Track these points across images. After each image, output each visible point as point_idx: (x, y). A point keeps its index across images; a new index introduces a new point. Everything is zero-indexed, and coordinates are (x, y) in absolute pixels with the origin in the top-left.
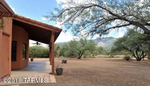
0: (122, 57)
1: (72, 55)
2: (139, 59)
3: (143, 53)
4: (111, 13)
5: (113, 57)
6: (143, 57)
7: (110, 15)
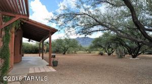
0: (97, 52)
1: (58, 51)
2: (109, 54)
3: (112, 49)
4: (96, 21)
5: (90, 53)
6: (112, 53)
7: (95, 22)
